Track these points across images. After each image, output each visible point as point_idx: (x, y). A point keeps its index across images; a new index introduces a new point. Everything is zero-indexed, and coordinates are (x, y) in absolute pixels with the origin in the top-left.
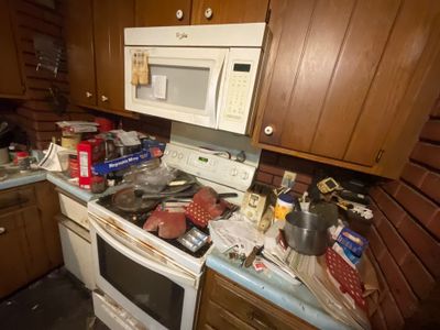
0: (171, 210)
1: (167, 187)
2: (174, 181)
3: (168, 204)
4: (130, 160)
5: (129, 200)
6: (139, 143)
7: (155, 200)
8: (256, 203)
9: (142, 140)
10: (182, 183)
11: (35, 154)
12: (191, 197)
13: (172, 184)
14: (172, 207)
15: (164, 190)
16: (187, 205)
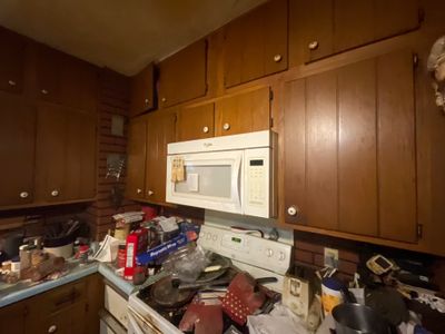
0: (207, 303)
1: (203, 274)
2: (210, 265)
3: (204, 295)
4: (169, 246)
5: (167, 292)
6: (177, 227)
7: (191, 290)
8: (299, 290)
9: (179, 224)
10: (217, 268)
11: (93, 247)
12: (226, 285)
13: (208, 270)
14: (208, 299)
15: (199, 278)
16: (223, 295)
